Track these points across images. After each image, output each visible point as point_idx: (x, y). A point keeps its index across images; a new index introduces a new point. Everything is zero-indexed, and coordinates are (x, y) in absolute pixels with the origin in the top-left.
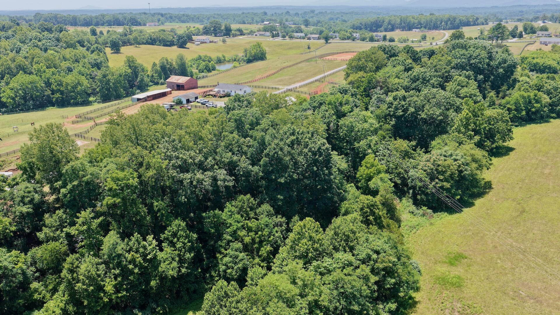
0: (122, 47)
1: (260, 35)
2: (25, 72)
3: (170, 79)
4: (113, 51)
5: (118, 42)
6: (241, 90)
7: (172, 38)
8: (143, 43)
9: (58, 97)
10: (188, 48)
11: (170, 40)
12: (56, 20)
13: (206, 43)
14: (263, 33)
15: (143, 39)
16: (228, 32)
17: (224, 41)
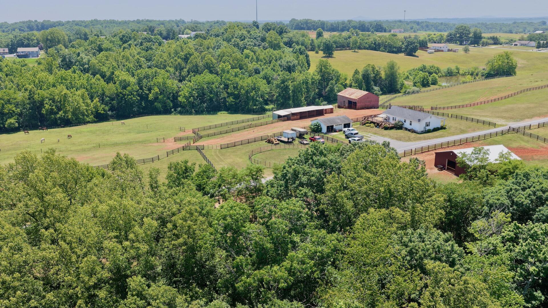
0: (335, 51)
1: (522, 45)
2: (211, 72)
3: (342, 92)
4: (324, 55)
5: (332, 45)
6: (419, 120)
7: (401, 43)
8: (365, 48)
9: (232, 101)
10: (418, 57)
11: (397, 46)
12: (307, 26)
13: (442, 51)
14: (527, 42)
15: (366, 43)
16: (477, 40)
17: (466, 50)
